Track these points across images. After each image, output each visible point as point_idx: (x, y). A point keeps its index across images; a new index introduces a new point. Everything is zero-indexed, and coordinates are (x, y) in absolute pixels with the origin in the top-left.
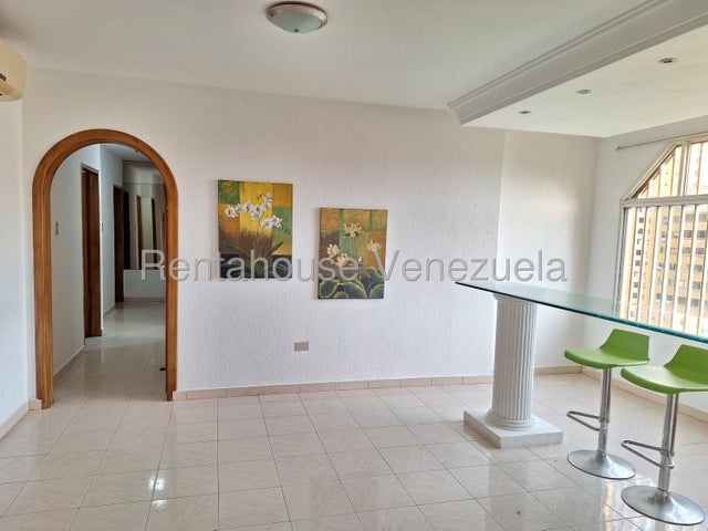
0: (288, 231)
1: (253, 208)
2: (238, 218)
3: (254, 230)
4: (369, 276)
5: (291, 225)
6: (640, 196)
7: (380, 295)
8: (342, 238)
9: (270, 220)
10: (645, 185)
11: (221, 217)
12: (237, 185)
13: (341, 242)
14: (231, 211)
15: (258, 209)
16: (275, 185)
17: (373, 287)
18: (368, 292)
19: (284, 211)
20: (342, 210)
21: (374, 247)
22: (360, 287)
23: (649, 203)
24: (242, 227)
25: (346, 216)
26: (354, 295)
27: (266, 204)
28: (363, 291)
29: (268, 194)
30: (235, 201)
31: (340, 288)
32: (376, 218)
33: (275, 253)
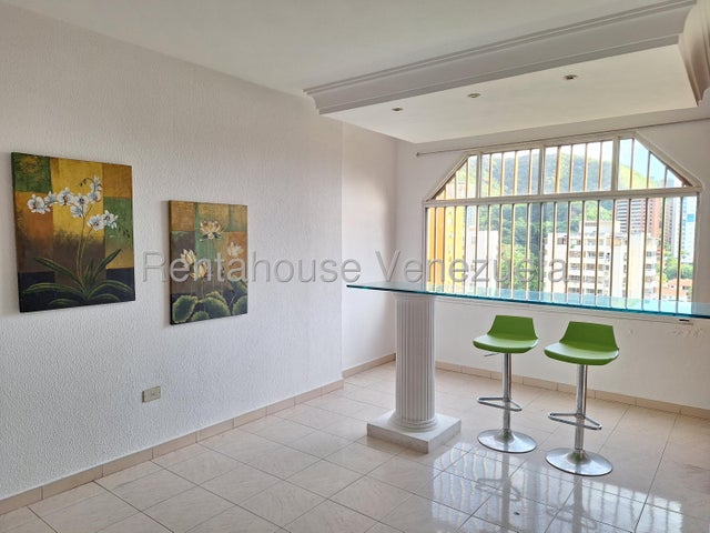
0: (129, 234)
1: (74, 199)
2: (49, 215)
3: (77, 232)
4: (231, 288)
5: (131, 225)
6: (437, 198)
7: (243, 310)
8: (199, 241)
9: (100, 217)
10: (443, 188)
11: (18, 214)
12: (46, 163)
13: (197, 247)
14: (36, 203)
15: (81, 201)
16: (105, 165)
17: (236, 300)
18: (231, 309)
19: (120, 204)
20: (196, 204)
21: (235, 251)
22: (222, 303)
23: (445, 204)
24: (57, 229)
25: (202, 212)
26: (215, 313)
27: (94, 193)
28: (226, 307)
29: (96, 179)
30: (44, 187)
31: (199, 307)
32: (236, 215)
33: (110, 266)
